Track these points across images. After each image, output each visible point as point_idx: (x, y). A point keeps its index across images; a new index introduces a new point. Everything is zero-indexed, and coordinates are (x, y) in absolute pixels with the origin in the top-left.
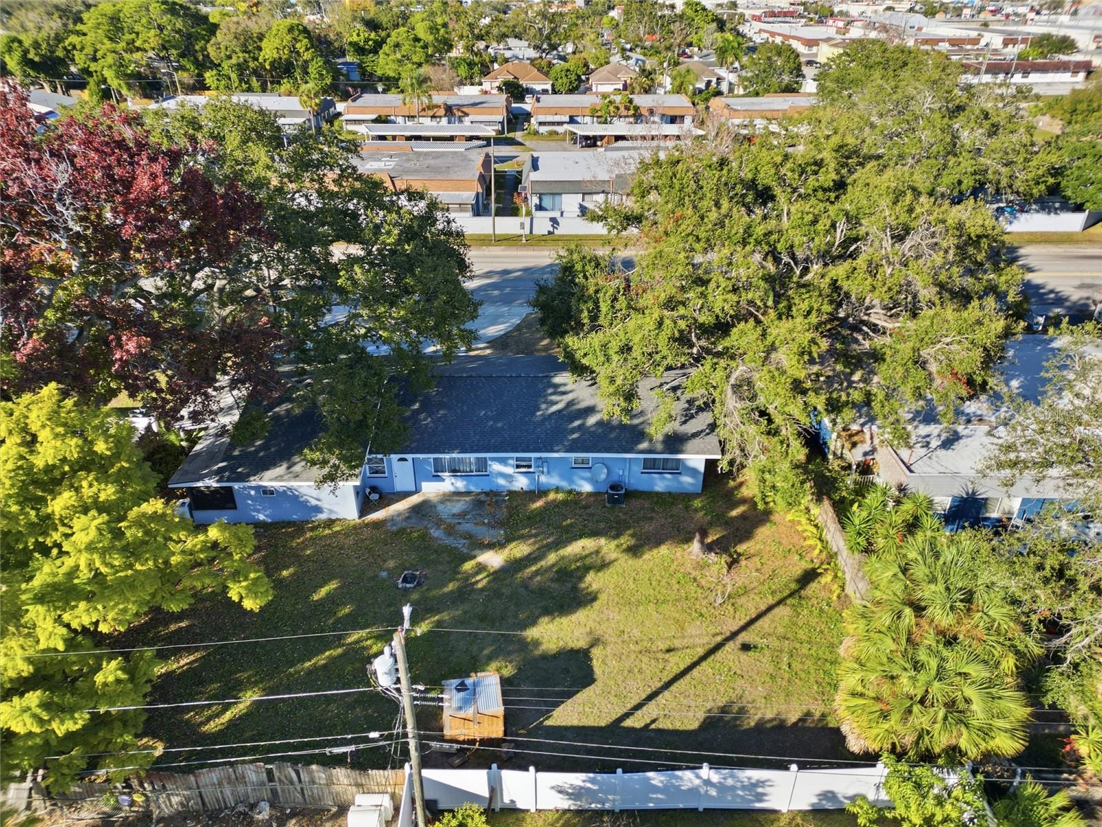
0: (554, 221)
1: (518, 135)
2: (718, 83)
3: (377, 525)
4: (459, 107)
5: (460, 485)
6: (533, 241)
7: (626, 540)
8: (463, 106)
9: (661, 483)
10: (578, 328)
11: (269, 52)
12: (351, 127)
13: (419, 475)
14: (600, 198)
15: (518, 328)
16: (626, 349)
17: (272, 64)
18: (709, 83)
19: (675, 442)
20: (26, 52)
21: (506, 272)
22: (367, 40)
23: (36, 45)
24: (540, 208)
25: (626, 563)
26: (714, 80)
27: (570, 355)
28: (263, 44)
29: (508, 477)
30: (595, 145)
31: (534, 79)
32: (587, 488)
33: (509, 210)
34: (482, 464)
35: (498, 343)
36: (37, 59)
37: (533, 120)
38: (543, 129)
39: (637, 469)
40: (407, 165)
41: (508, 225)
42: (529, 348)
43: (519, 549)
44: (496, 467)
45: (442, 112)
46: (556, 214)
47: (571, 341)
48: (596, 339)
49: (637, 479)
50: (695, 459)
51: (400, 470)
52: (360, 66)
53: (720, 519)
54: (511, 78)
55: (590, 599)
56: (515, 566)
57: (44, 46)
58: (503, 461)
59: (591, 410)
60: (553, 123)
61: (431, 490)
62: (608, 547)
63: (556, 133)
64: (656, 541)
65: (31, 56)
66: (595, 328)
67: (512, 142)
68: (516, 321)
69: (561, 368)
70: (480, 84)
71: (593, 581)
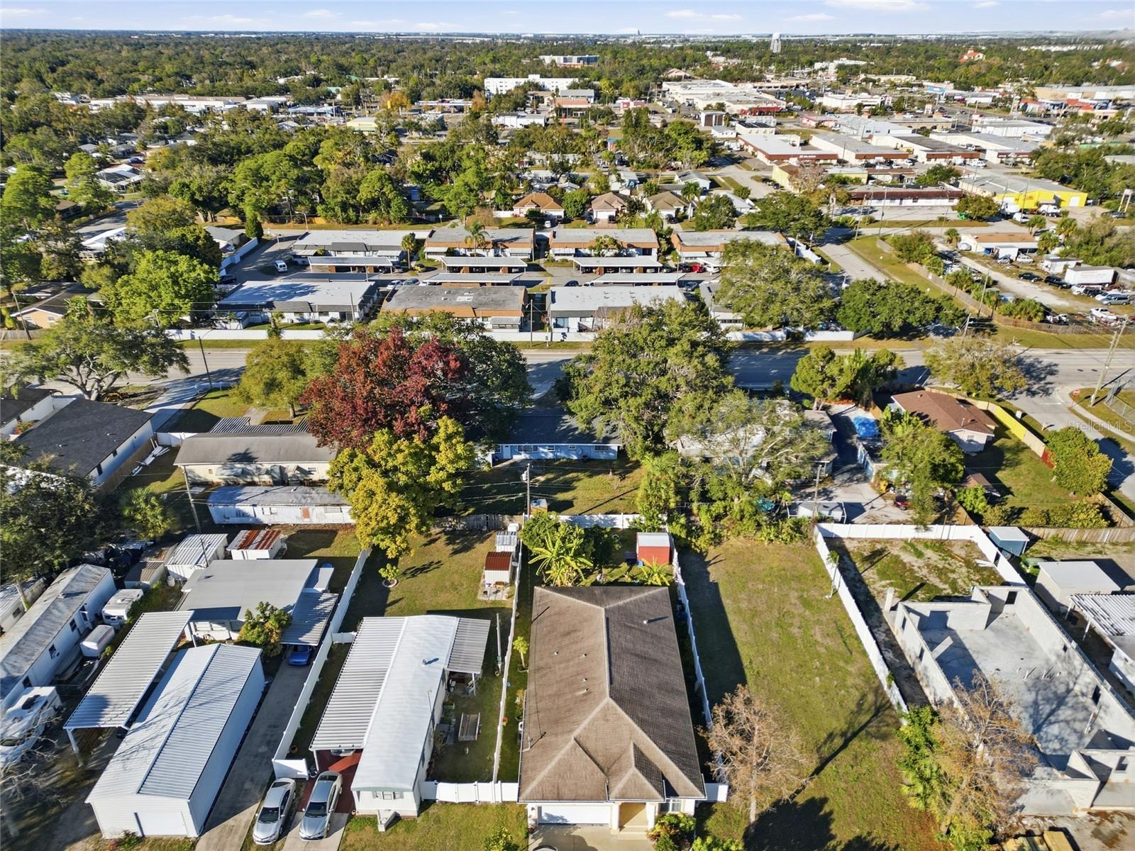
0: (564, 334)
1: (541, 262)
2: (685, 210)
3: (499, 469)
4: (503, 241)
5: (528, 456)
6: (553, 346)
7: (587, 473)
8: (505, 241)
9: (602, 456)
10: (571, 398)
11: (364, 194)
12: (430, 257)
13: (513, 452)
14: (590, 320)
15: (546, 395)
16: (586, 407)
17: (365, 201)
18: (678, 210)
19: (607, 440)
20: (193, 194)
21: (539, 365)
22: (424, 171)
23: (200, 189)
24: (557, 326)
25: (586, 480)
26: (682, 208)
27: (568, 409)
28: (361, 188)
29: (546, 454)
30: (591, 272)
31: (552, 208)
32: (575, 458)
33: (539, 326)
34: (536, 448)
35: (539, 402)
36: (201, 199)
37: (551, 251)
38: (557, 258)
39: (593, 450)
40: (480, 298)
41: (539, 336)
42: (552, 405)
43: (551, 476)
44: (541, 449)
45: (491, 246)
46: (565, 330)
47: (569, 403)
48: (577, 402)
49: (594, 454)
50: (614, 446)
51: (506, 449)
52: (421, 190)
53: (622, 467)
54: (533, 207)
55: (574, 488)
56: (548, 480)
57: (205, 190)
58: (544, 447)
59: (577, 429)
60: (564, 255)
61: (517, 458)
62: (581, 475)
63: (567, 261)
64: (598, 473)
65: (197, 197)
66: (577, 398)
67: (537, 268)
68: (545, 391)
69: (565, 413)
70: (512, 209)
71: (575, 484)
